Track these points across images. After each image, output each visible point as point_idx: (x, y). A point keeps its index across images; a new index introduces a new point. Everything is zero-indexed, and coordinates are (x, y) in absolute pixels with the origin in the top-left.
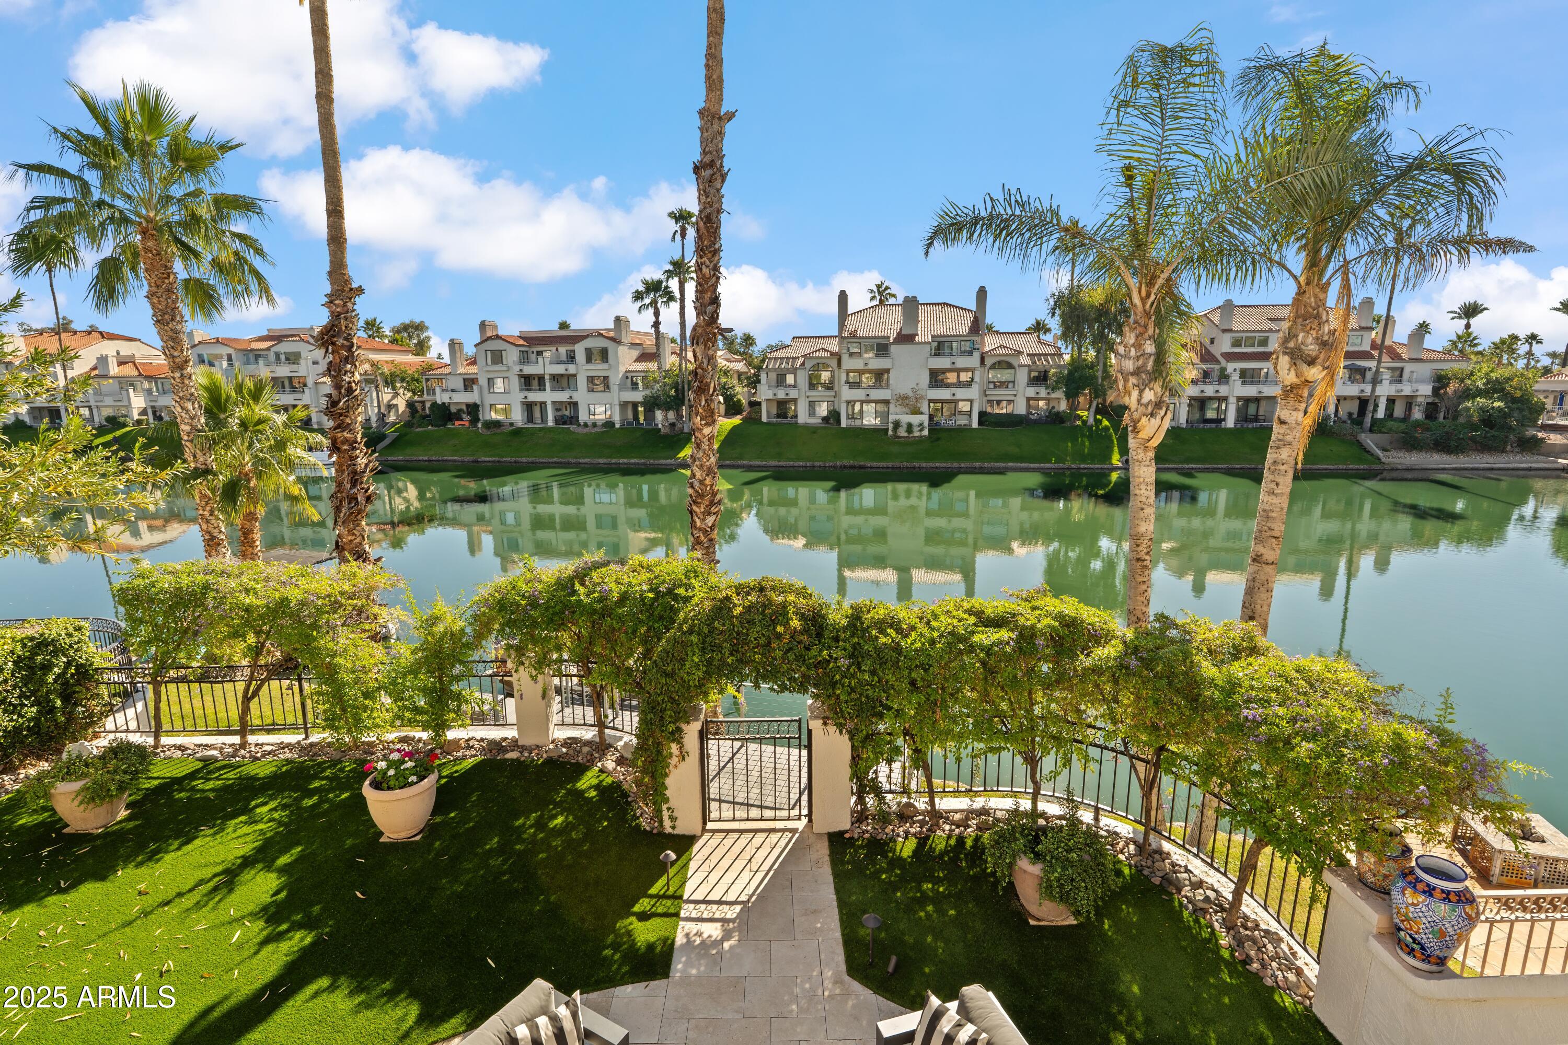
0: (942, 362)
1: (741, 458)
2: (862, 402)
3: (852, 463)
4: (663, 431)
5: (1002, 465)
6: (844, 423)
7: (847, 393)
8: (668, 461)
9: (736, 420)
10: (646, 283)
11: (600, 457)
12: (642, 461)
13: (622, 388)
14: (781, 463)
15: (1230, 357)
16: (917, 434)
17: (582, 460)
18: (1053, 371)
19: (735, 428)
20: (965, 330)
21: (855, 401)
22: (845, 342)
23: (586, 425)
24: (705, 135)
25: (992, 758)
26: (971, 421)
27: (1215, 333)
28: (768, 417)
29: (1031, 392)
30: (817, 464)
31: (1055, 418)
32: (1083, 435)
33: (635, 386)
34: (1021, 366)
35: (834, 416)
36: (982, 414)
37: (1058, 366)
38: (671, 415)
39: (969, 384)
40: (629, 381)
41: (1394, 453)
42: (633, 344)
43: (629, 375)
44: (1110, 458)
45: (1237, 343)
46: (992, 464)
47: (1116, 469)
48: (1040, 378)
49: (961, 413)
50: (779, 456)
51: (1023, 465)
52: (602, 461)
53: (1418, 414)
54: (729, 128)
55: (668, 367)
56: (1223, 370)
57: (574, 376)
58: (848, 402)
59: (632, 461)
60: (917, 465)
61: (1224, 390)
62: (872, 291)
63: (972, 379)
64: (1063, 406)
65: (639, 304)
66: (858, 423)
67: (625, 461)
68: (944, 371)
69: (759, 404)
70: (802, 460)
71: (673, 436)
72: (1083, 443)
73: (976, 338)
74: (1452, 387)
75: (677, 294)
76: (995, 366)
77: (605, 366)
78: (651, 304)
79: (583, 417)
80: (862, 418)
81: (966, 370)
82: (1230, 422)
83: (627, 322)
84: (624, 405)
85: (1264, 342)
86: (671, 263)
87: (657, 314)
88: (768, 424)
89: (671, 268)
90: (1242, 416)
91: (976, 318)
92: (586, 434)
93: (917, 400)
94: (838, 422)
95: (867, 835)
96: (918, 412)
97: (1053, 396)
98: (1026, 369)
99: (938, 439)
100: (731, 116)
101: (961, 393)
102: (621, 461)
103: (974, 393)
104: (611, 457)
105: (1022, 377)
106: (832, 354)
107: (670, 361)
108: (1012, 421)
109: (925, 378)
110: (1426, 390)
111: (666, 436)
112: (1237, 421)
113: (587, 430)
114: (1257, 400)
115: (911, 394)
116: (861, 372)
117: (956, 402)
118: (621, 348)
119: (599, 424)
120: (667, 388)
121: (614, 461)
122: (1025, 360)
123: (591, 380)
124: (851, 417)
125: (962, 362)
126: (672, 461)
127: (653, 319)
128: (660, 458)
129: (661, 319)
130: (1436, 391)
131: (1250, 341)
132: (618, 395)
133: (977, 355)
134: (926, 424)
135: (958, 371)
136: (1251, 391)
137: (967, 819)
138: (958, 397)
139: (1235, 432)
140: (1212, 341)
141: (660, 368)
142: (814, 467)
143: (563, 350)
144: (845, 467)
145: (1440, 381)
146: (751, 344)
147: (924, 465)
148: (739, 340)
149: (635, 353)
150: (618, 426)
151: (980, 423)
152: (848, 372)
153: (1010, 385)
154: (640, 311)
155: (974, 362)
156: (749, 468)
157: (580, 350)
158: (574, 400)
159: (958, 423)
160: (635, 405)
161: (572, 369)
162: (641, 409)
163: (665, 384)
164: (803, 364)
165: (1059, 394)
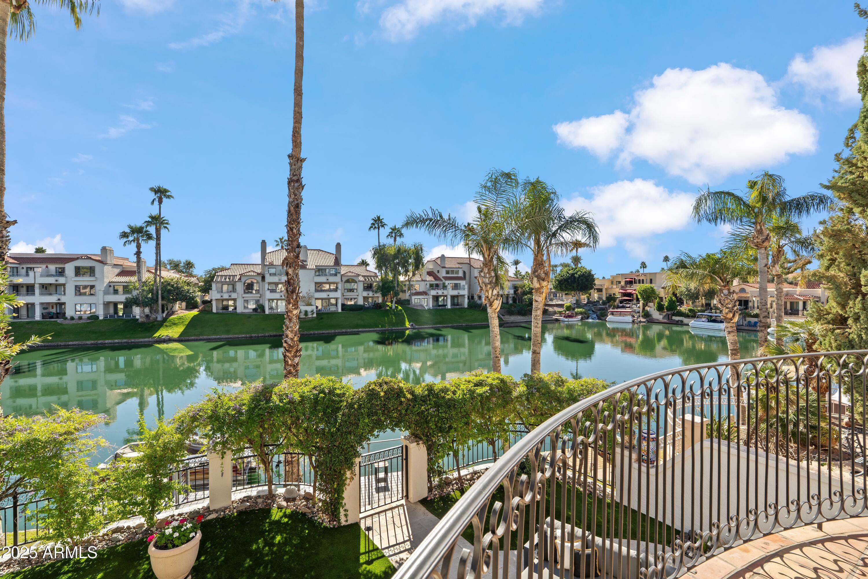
0: (322, 279)
1: (202, 334)
2: (277, 300)
3: (275, 333)
4: (141, 320)
5: (356, 330)
6: (267, 312)
7: (269, 295)
8: (146, 340)
9: (195, 312)
10: (130, 227)
11: (88, 340)
12: (125, 340)
13: (106, 293)
14: (230, 336)
15: (446, 278)
16: (310, 316)
17: (70, 343)
18: (375, 284)
19: (195, 316)
20: (332, 263)
21: (273, 300)
22: (267, 267)
23: (72, 318)
24: (293, 167)
25: (480, 445)
26: (337, 309)
27: (439, 268)
28: (217, 310)
29: (365, 294)
30: (253, 335)
31: (377, 307)
32: (391, 314)
33: (116, 292)
34: (359, 281)
35: (260, 308)
36: (343, 305)
37: (377, 282)
38: (147, 310)
39: (336, 290)
40: (112, 288)
41: (506, 317)
42: (115, 265)
43: (112, 284)
44: (405, 324)
45: (447, 272)
46: (351, 330)
47: (408, 329)
48: (368, 287)
49: (332, 305)
50: (228, 332)
51: (366, 329)
52: (89, 342)
53: (511, 302)
54: (304, 164)
55: (144, 280)
56: (444, 284)
57: (64, 285)
58: (269, 300)
59: (116, 341)
60: (312, 332)
61: (445, 292)
62: (277, 241)
63: (337, 288)
64: (380, 300)
65: (125, 240)
66: (275, 311)
67: (110, 341)
68: (321, 283)
69: (210, 302)
70: (243, 334)
71: (149, 323)
72: (392, 317)
73: (338, 268)
74: (520, 291)
75: (155, 236)
76: (348, 281)
77: (93, 279)
78: (134, 241)
79: (69, 312)
80: (277, 309)
81: (334, 283)
82: (449, 306)
83: (111, 251)
84: (107, 305)
85: (457, 272)
86: (150, 217)
87: (139, 246)
88: (217, 313)
89: (150, 220)
90: (453, 304)
91: (336, 257)
92: (73, 325)
93: (309, 298)
94: (264, 311)
95: (437, 496)
96: (310, 305)
97: (376, 295)
98: (362, 283)
99: (322, 318)
100: (304, 160)
101: (332, 295)
102: (107, 341)
103: (338, 294)
104: (97, 339)
105: (361, 286)
106: (258, 274)
107: (146, 276)
108: (356, 308)
109: (313, 288)
110: (512, 292)
111: (143, 324)
112: (452, 305)
113: (73, 322)
114: (457, 296)
115: (306, 295)
116: (277, 284)
117: (329, 299)
118: (106, 267)
119: (85, 317)
120: (145, 293)
121: (100, 342)
122: (361, 278)
123: (77, 288)
124: (271, 308)
125: (332, 279)
126: (150, 339)
127: (135, 250)
128: (140, 338)
129: (141, 250)
130: (515, 292)
131: (453, 272)
132: (100, 298)
133: (339, 275)
134: (315, 311)
135: (330, 283)
136: (455, 293)
137: (473, 477)
138: (330, 297)
139: (451, 310)
140: (438, 272)
141: (139, 280)
142: (251, 337)
143: (52, 268)
144: (271, 336)
145: (516, 288)
146: (191, 267)
147: (316, 332)
148: (182, 265)
149: (117, 271)
150: (101, 318)
151: (342, 309)
152: (269, 283)
153: (355, 291)
154: (125, 245)
155: (337, 279)
156: (209, 340)
157: (70, 268)
158: (62, 301)
159: (331, 309)
160: (115, 304)
161: (61, 280)
162: (120, 306)
163: (143, 290)
164: (240, 279)
165: (379, 295)
